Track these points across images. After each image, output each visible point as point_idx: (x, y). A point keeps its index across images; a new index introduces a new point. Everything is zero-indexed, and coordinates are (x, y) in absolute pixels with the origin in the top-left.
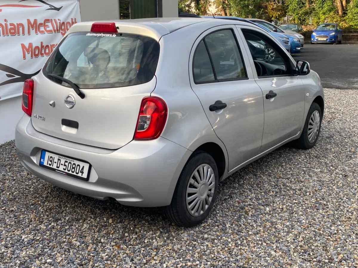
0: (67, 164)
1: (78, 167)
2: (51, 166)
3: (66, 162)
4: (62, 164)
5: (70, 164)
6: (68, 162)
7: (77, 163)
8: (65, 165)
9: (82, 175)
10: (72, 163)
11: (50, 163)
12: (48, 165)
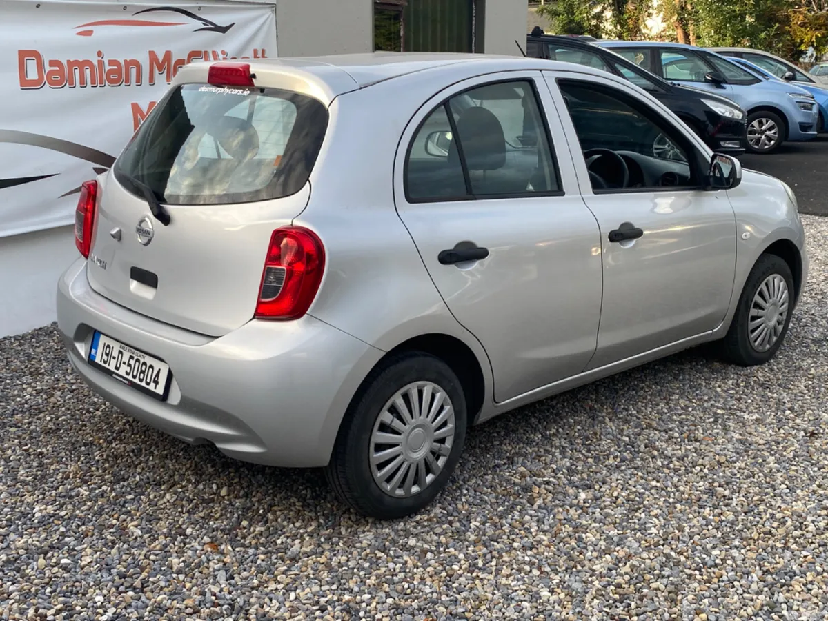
0: (132, 362)
1: (151, 370)
2: (106, 366)
3: (131, 358)
4: (124, 363)
5: (137, 363)
6: (135, 359)
7: (149, 361)
8: (129, 365)
9: (155, 388)
10: (142, 361)
11: (105, 358)
12: (102, 364)
